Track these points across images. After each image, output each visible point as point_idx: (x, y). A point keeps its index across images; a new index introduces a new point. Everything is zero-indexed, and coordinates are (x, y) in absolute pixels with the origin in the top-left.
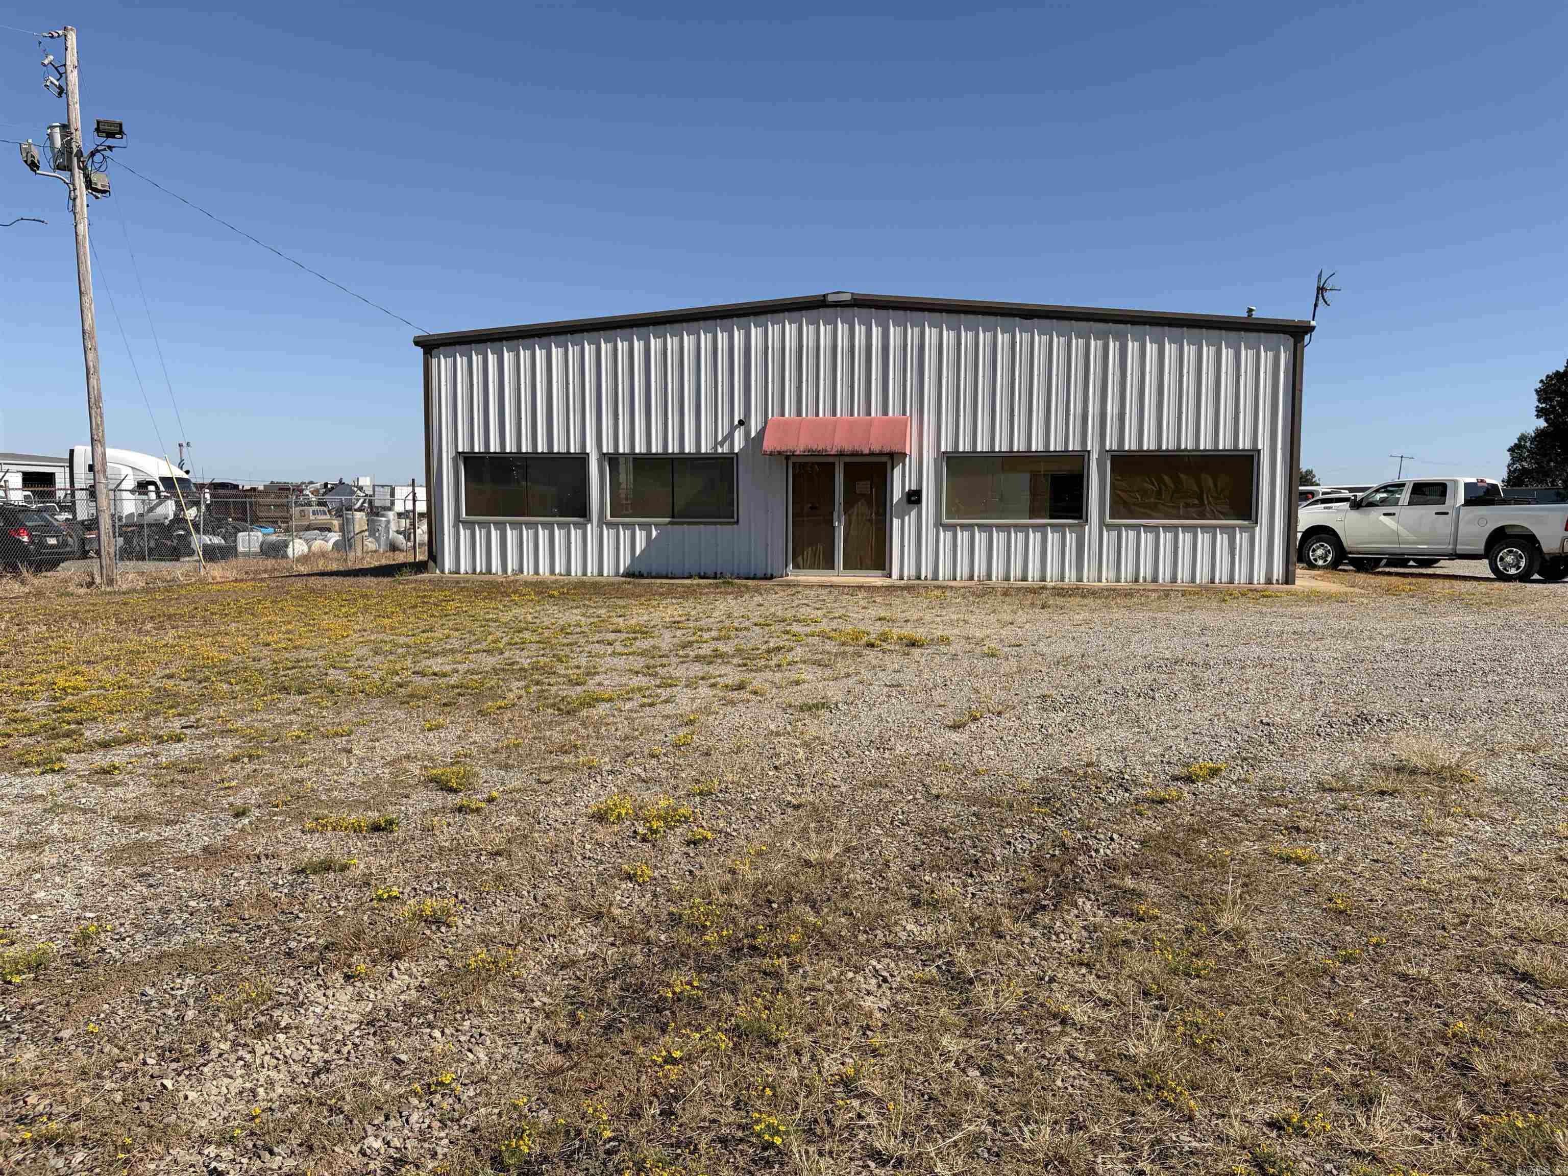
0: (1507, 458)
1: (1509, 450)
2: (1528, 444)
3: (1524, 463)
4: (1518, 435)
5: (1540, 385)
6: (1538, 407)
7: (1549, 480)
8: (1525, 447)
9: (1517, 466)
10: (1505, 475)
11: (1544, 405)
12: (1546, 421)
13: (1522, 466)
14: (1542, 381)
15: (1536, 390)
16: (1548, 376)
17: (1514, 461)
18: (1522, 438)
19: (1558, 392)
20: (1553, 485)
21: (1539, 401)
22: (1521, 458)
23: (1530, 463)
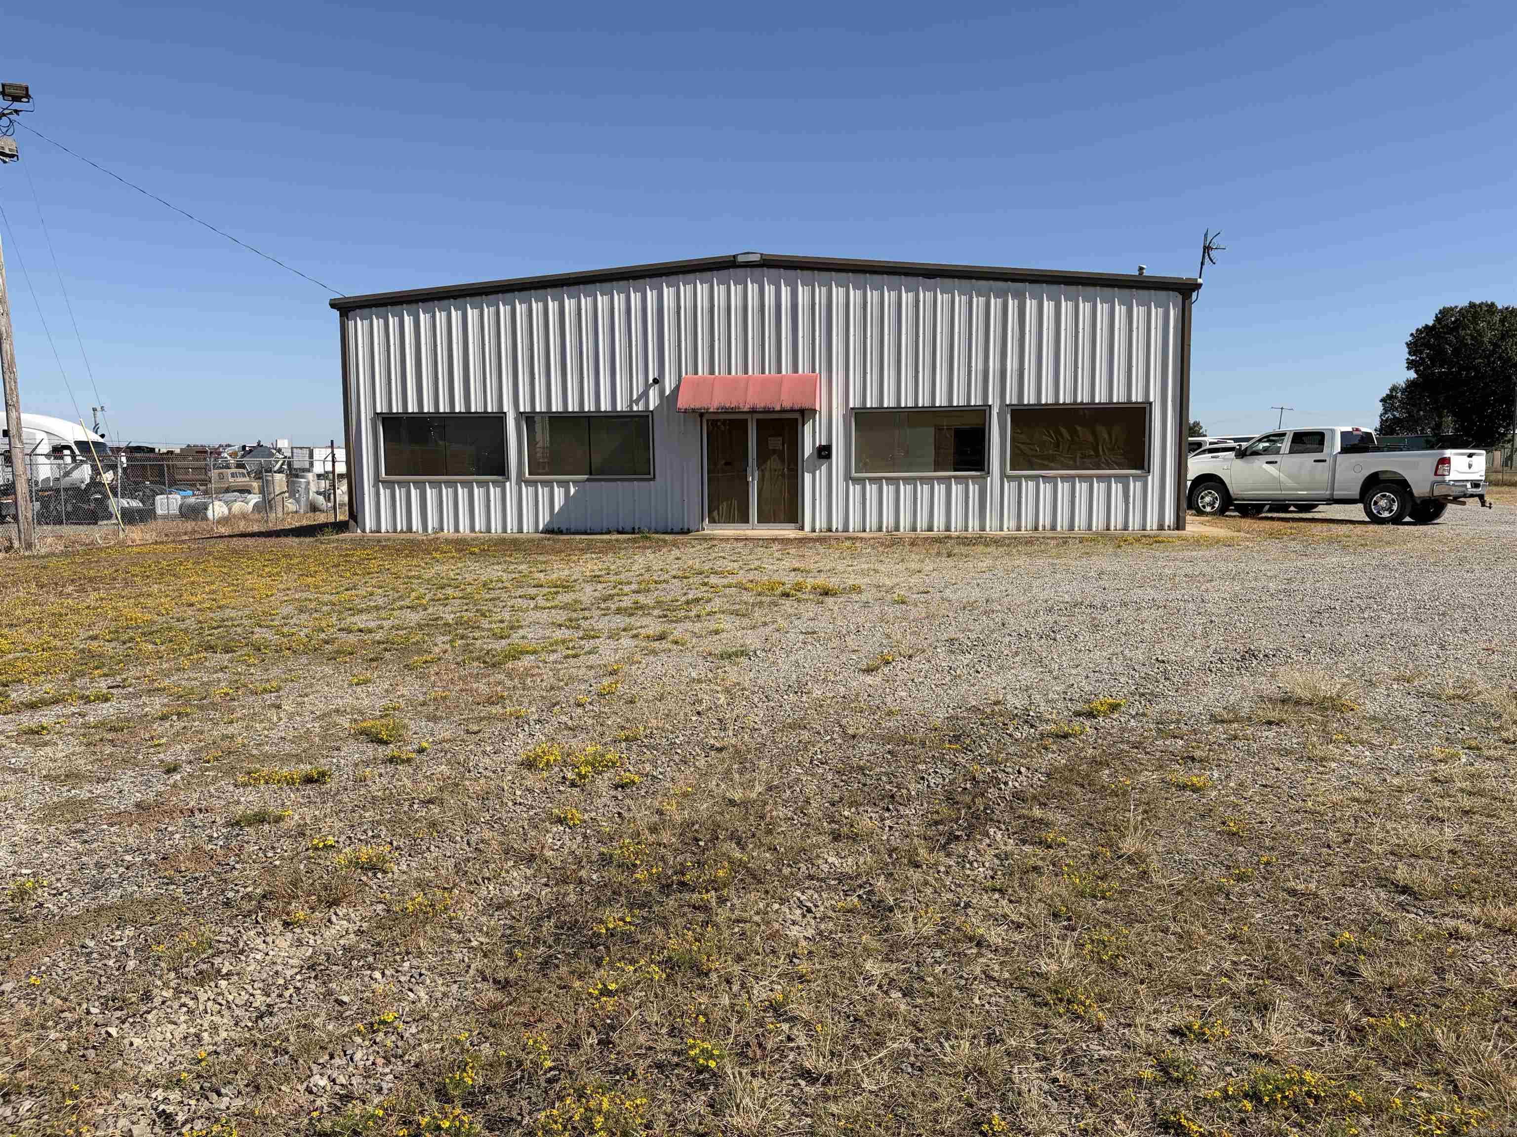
0: (1379, 408)
1: (1381, 401)
2: (1399, 395)
3: (1395, 413)
4: (1390, 386)
6: (1408, 359)
7: (1419, 428)
8: (1396, 397)
9: (1390, 415)
10: (1378, 424)
12: (1416, 372)
13: (1394, 415)
14: (1412, 335)
15: (1407, 343)
16: (1417, 330)
17: (1386, 411)
18: (1394, 389)
19: (1427, 345)
20: (1422, 433)
21: (1410, 353)
22: (1393, 408)
23: (1401, 412)
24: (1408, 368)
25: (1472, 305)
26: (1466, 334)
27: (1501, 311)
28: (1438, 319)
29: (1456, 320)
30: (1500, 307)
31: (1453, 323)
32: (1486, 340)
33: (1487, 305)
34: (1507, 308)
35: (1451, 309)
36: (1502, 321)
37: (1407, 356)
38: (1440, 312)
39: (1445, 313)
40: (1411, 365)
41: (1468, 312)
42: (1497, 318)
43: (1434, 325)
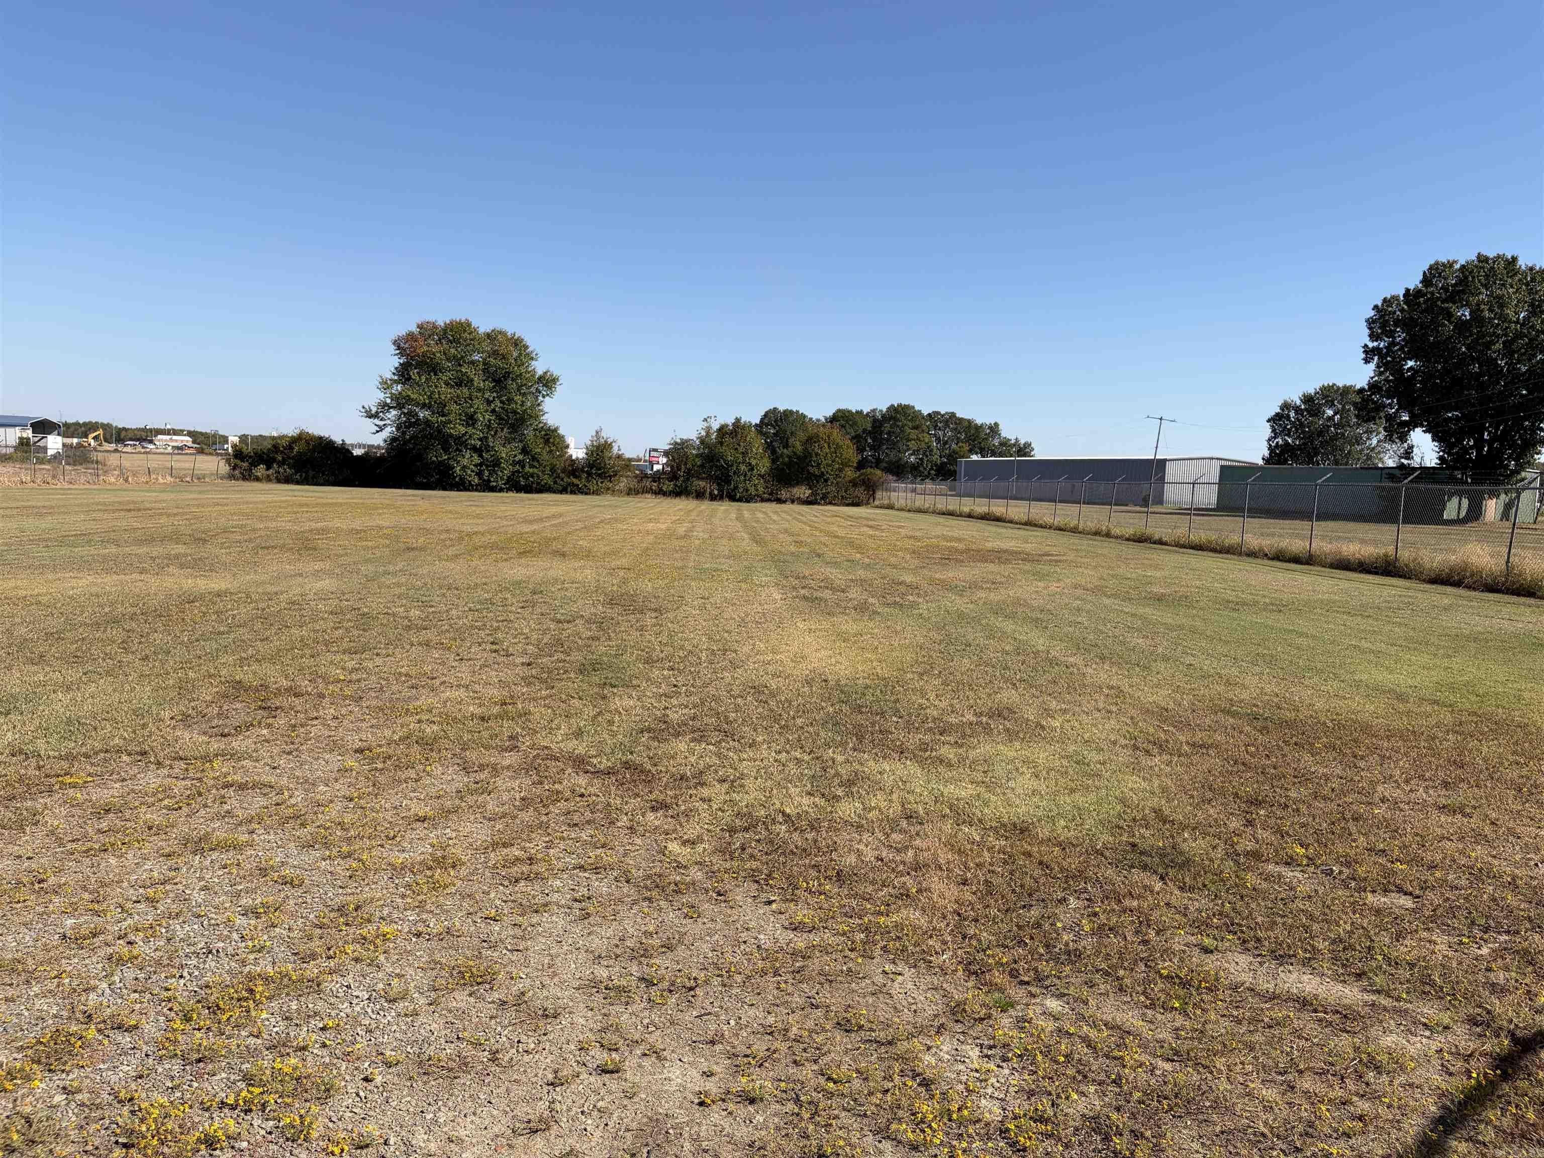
24: (1364, 359)
27: (1524, 273)
28: (1426, 280)
30: (1523, 265)
33: (1506, 261)
34: (1531, 269)
37: (1366, 341)
38: (1431, 268)
39: (1437, 270)
40: (1371, 354)
41: (1479, 268)
43: (1419, 290)
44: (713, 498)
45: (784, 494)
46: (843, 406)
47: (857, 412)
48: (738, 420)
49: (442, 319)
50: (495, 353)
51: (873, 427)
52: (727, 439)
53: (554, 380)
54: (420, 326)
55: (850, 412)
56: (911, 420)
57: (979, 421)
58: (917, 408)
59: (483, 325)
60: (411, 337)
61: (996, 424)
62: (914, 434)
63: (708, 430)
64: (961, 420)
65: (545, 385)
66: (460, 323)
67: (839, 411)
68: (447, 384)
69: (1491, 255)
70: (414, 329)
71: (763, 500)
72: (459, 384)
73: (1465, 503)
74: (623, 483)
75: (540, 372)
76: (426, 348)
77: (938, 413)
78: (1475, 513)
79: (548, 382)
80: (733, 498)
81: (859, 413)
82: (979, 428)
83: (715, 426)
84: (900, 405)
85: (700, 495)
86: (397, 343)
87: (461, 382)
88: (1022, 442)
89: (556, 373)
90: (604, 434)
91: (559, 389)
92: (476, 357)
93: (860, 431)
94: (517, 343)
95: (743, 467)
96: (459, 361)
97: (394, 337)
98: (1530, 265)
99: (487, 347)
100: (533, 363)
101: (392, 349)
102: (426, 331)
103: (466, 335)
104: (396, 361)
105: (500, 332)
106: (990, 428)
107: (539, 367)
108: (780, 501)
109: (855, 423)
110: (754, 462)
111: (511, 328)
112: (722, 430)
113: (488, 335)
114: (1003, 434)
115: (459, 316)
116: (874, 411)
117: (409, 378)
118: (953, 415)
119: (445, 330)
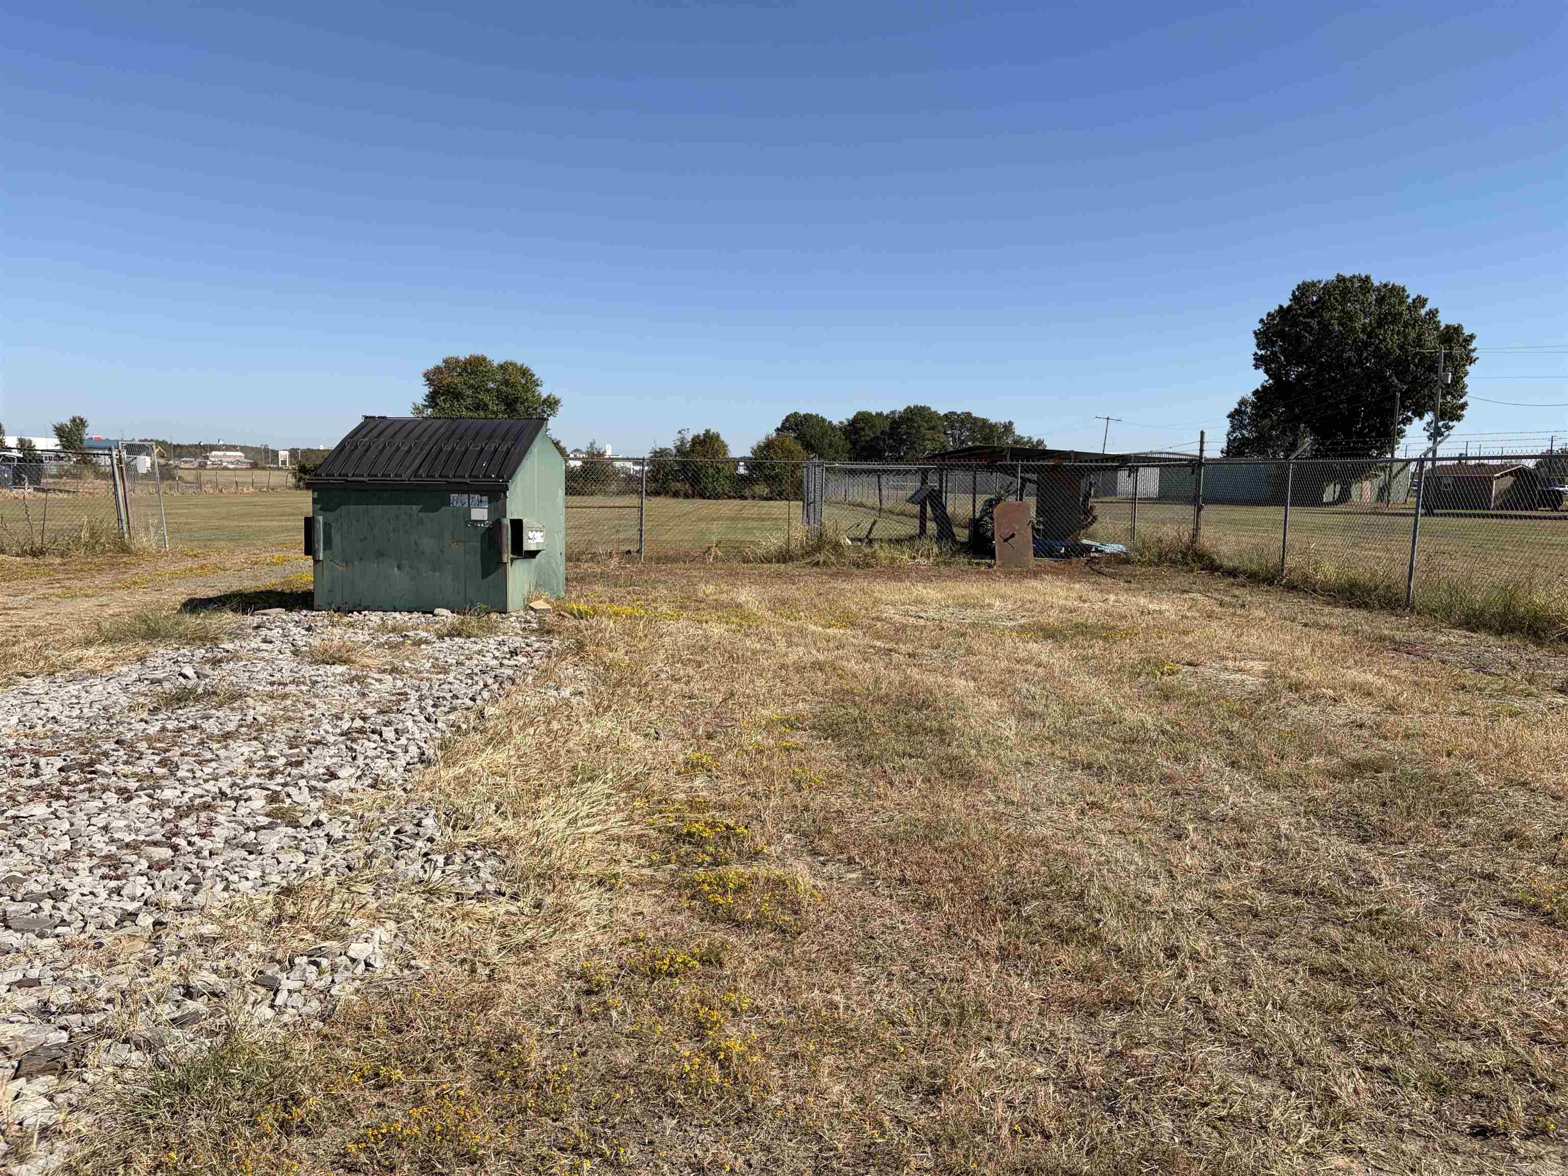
0: (1226, 425)
1: (1229, 416)
2: (1249, 410)
3: (1244, 432)
4: (1239, 399)
5: (1260, 326)
6: (1256, 354)
7: (1270, 451)
8: (1245, 413)
9: (1237, 434)
10: (1224, 445)
11: (1263, 352)
12: (1266, 371)
13: (1242, 435)
14: (1262, 321)
15: (1255, 333)
16: (1269, 315)
17: (1234, 428)
18: (1243, 403)
19: (1282, 335)
20: (1274, 457)
21: (1258, 346)
22: (1242, 427)
23: (1250, 432)
24: (1257, 367)
25: (1341, 279)
26: (1333, 317)
27: (1379, 290)
28: (1295, 298)
29: (1320, 299)
30: (1376, 283)
31: (1314, 303)
32: (1358, 325)
33: (1360, 280)
34: (1386, 286)
35: (1314, 284)
36: (1380, 301)
37: (1255, 349)
38: (1299, 287)
39: (1304, 290)
40: (1260, 361)
41: (1335, 287)
42: (1372, 297)
43: (1290, 307)
44: (686, 496)
45: (747, 492)
46: (863, 409)
47: (877, 414)
48: (708, 431)
49: (463, 353)
50: (506, 383)
51: (892, 428)
52: (698, 448)
53: (556, 402)
54: (446, 361)
55: (870, 414)
56: (927, 422)
57: (993, 420)
58: (933, 410)
59: (496, 357)
60: (438, 370)
61: (1011, 423)
62: (929, 434)
63: (682, 441)
64: (976, 419)
65: (549, 407)
66: (477, 358)
67: (859, 414)
68: (467, 408)
69: (1348, 275)
70: (440, 363)
71: (729, 498)
72: (477, 409)
73: (1338, 487)
74: (613, 487)
75: (544, 396)
76: (450, 379)
77: (954, 413)
78: (1344, 497)
79: (552, 404)
80: (703, 496)
81: (880, 415)
82: (992, 427)
83: (689, 437)
84: (916, 407)
85: (676, 495)
86: (425, 375)
87: (479, 406)
88: (1035, 440)
89: (558, 396)
90: (596, 446)
91: (561, 410)
92: (491, 385)
93: (878, 433)
94: (525, 372)
95: (711, 471)
96: (476, 389)
97: (424, 370)
98: (1384, 282)
99: (499, 377)
100: (539, 388)
101: (423, 380)
102: (451, 365)
103: (481, 368)
104: (427, 390)
105: (511, 364)
106: (1005, 426)
107: (544, 392)
108: (743, 498)
109: (874, 426)
110: (720, 466)
111: (520, 360)
112: (696, 441)
113: (501, 367)
114: (1017, 433)
115: (478, 352)
116: (893, 412)
117: (437, 404)
118: (969, 414)
119: (465, 363)
